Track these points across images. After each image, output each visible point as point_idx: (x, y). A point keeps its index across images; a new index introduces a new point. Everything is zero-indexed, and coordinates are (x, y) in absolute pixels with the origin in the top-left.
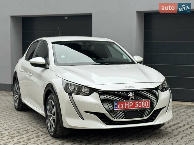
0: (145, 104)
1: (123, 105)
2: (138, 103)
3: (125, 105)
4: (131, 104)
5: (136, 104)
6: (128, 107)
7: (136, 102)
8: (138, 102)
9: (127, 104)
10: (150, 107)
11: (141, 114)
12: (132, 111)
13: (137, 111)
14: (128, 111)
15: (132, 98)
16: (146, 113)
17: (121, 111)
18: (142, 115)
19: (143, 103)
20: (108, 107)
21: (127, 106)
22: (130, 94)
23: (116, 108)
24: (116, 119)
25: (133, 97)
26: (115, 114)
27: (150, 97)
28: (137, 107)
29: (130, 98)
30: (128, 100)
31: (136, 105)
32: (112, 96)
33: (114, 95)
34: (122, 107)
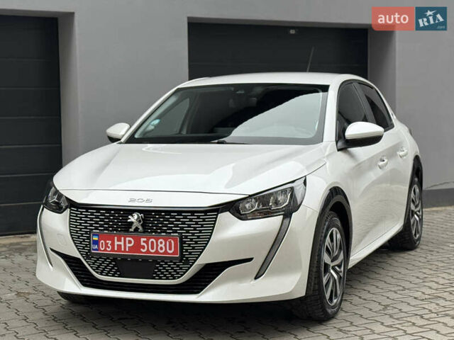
0: (165, 245)
1: (110, 242)
2: (146, 242)
3: (116, 243)
5: (142, 244)
6: (123, 249)
7: (142, 240)
8: (148, 240)
9: (121, 241)
10: (182, 255)
11: (160, 271)
12: (135, 260)
13: (145, 260)
14: (124, 259)
16: (172, 268)
17: (108, 256)
18: (162, 273)
19: (161, 243)
20: (81, 243)
21: (121, 245)
22: (133, 218)
23: (96, 247)
24: (101, 274)
25: (139, 226)
28: (145, 250)
29: (131, 228)
30: (128, 231)
31: (144, 247)
32: (91, 220)
33: (97, 217)
34: (109, 247)
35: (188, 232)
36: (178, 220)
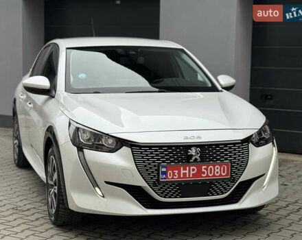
0: (220, 170)
1: (177, 172)
2: (206, 169)
3: (182, 172)
4: (193, 170)
5: (203, 170)
6: (187, 176)
7: (203, 167)
8: (207, 167)
9: (186, 170)
10: (232, 176)
12: (196, 183)
13: (204, 182)
14: (187, 184)
15: (196, 159)
16: (223, 186)
17: (173, 183)
18: (215, 191)
19: (217, 168)
20: (149, 174)
21: (186, 173)
23: (164, 176)
24: (165, 197)
25: (197, 157)
26: (162, 188)
27: (230, 157)
28: (205, 175)
29: (191, 159)
30: (188, 162)
31: (204, 173)
32: (157, 155)
33: (162, 153)
34: (176, 176)
35: (235, 158)
36: (226, 150)
